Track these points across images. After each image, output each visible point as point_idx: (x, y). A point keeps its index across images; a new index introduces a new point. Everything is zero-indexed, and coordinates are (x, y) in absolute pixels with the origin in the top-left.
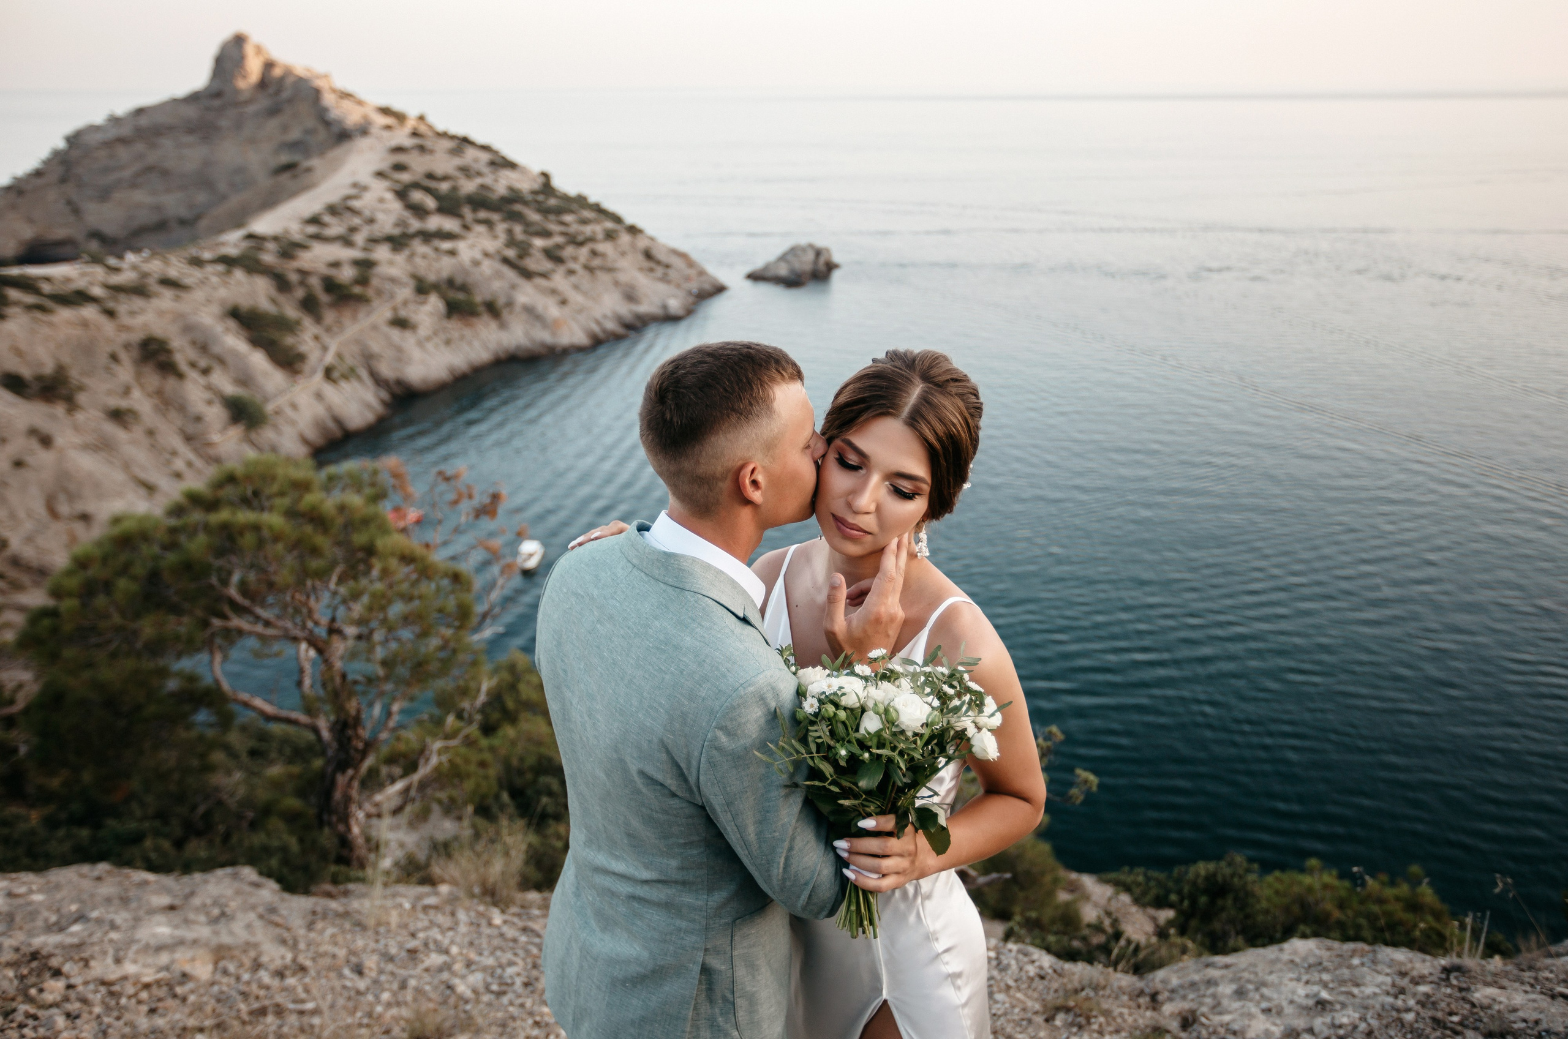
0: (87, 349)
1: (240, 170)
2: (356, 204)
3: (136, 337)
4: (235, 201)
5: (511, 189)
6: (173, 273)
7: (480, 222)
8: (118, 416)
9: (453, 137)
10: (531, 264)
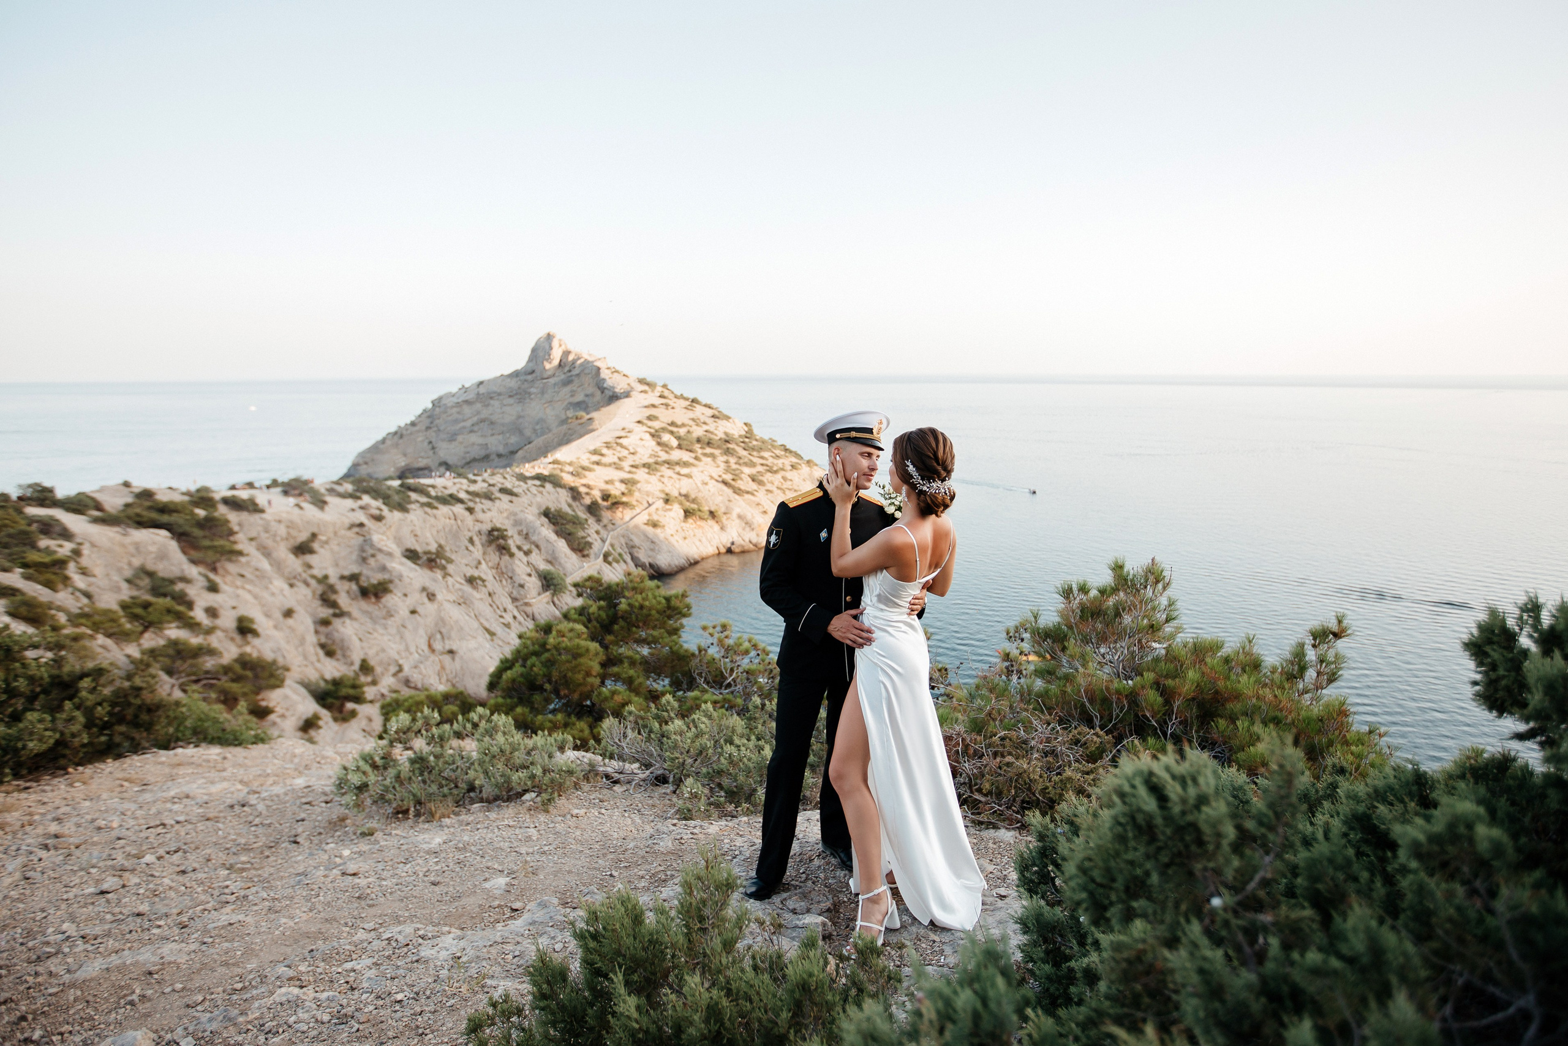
0: (456, 536)
1: (541, 421)
2: (623, 441)
3: (487, 527)
4: (539, 442)
5: (726, 434)
6: (508, 485)
7: (705, 455)
8: (471, 580)
9: (687, 399)
10: (740, 484)
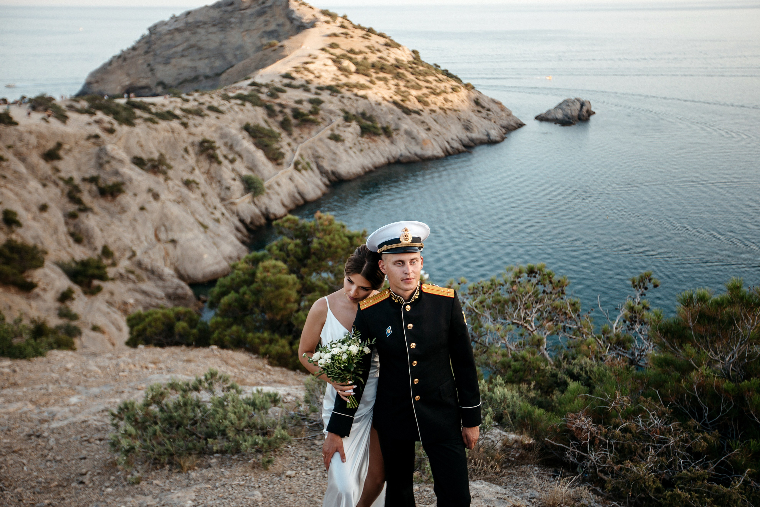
0: (173, 146)
1: (240, 47)
2: (310, 67)
3: (198, 139)
4: (239, 66)
5: (397, 60)
6: (215, 104)
7: (379, 79)
8: (188, 184)
9: (363, 29)
10: (409, 105)
